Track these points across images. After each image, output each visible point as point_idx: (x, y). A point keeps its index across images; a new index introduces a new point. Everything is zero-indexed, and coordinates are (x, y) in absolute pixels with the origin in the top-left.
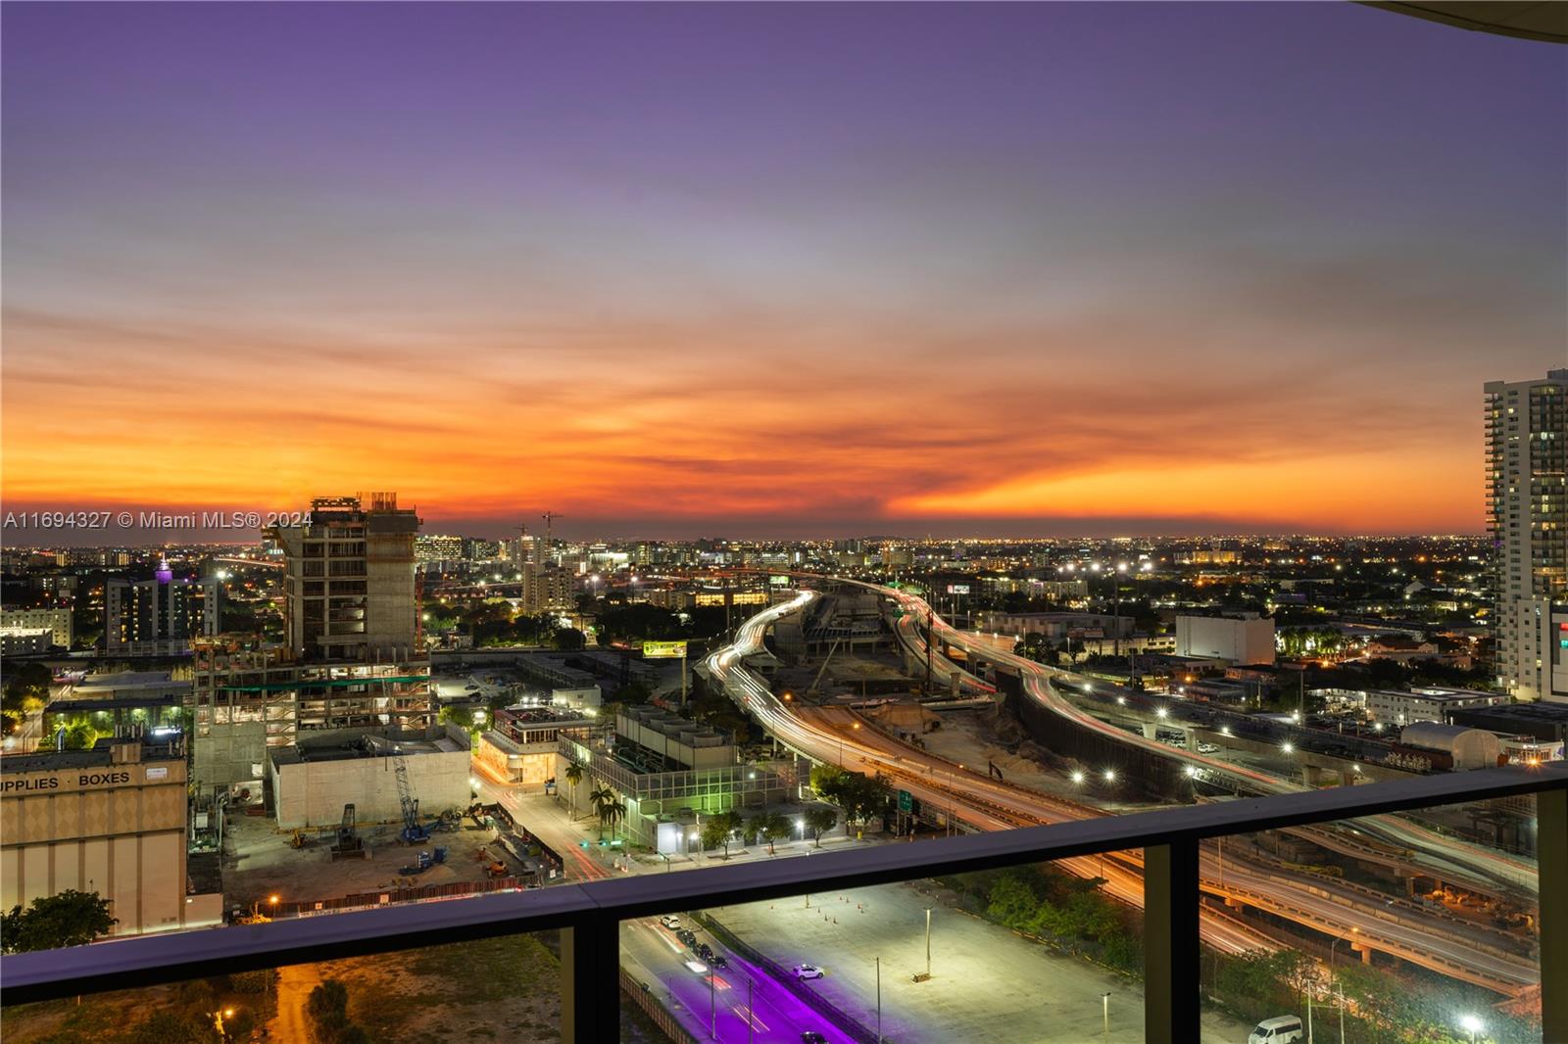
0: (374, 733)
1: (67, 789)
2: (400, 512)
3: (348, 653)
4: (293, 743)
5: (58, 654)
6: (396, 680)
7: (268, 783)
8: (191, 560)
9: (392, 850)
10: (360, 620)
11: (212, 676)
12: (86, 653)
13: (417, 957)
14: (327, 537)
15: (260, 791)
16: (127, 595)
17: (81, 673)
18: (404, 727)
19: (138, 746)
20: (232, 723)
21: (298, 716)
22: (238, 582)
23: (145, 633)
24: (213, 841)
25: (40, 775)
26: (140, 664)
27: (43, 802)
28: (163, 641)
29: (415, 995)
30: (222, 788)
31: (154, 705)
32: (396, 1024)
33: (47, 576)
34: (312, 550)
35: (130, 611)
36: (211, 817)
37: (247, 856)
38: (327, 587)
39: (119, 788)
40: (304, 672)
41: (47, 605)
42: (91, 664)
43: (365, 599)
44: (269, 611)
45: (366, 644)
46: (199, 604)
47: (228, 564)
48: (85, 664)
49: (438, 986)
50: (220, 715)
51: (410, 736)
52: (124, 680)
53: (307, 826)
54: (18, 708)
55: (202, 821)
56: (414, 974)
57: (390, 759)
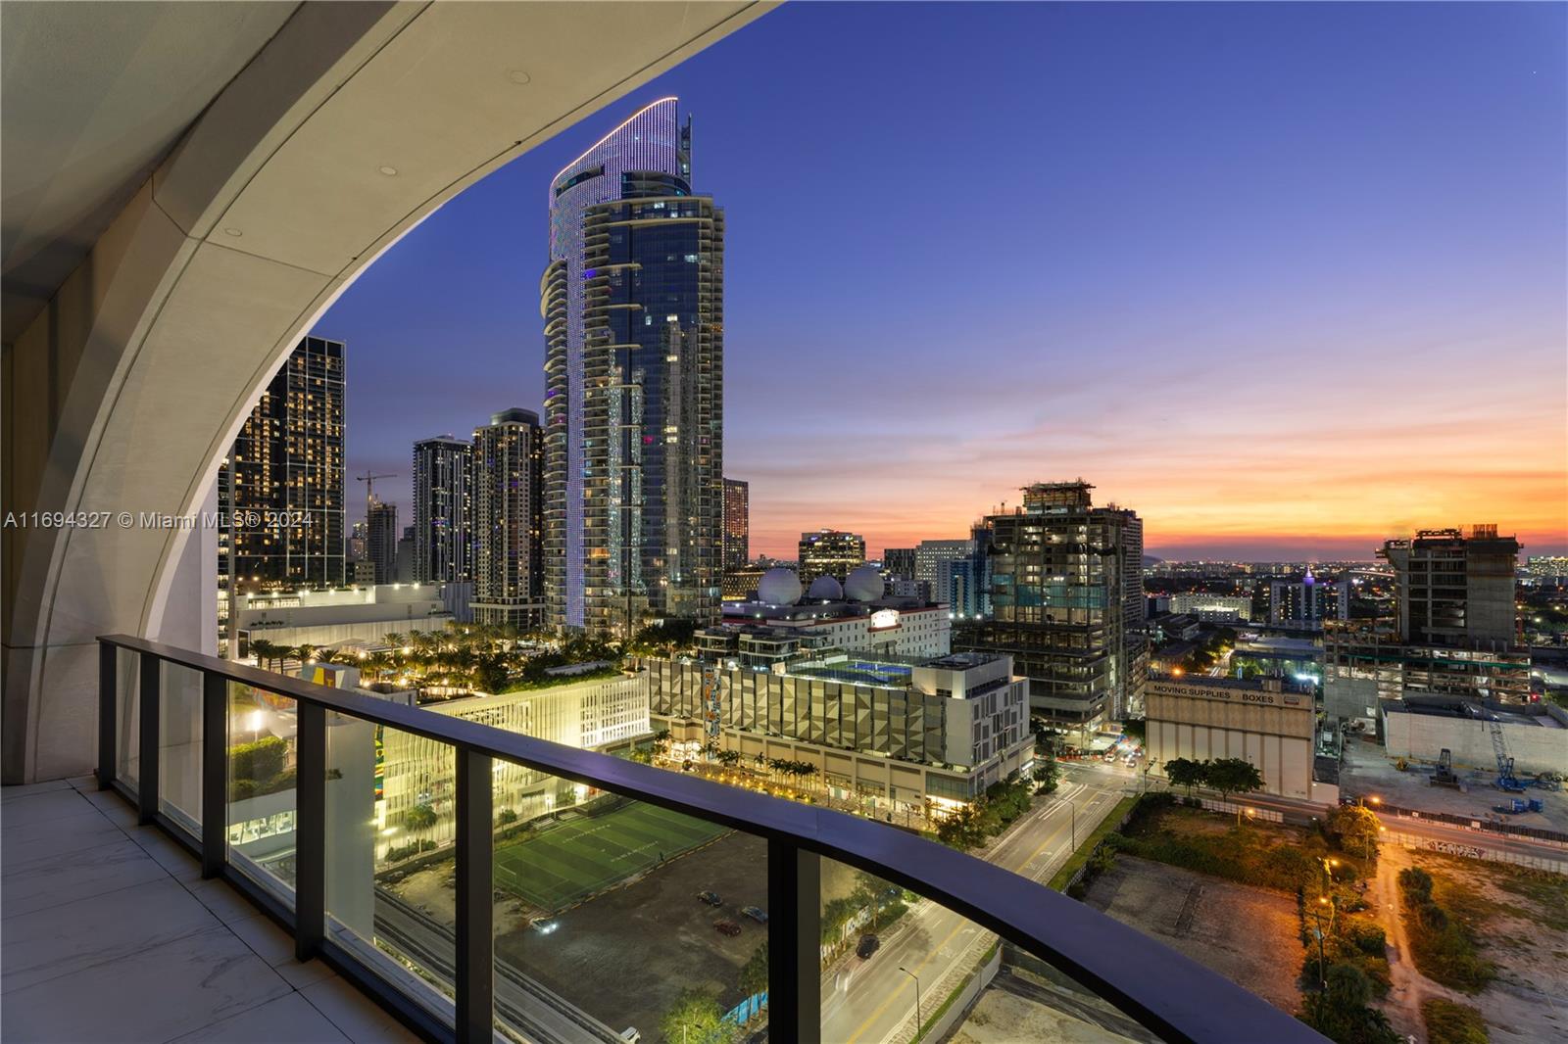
0: (1473, 702)
1: (1236, 700)
2: (1501, 539)
3: (1449, 641)
4: (1400, 698)
5: (1242, 623)
6: (1496, 665)
7: (1379, 723)
8: (1334, 571)
9: (1487, 791)
10: (1462, 618)
11: (1336, 646)
12: (1259, 624)
13: (1505, 877)
14: (1429, 557)
15: (1374, 726)
16: (1284, 592)
17: (1255, 636)
18: (1503, 701)
19: (1280, 683)
20: (1351, 678)
21: (1404, 680)
22: (1367, 587)
23: (1296, 615)
24: (1335, 751)
25: (1220, 690)
26: (1293, 634)
27: (1222, 705)
28: (1308, 621)
29: (1500, 903)
30: (1341, 719)
31: (1298, 659)
32: (1479, 919)
33: (1239, 578)
34: (1416, 566)
35: (1286, 602)
36: (1334, 735)
37: (1360, 767)
38: (1430, 593)
39: (1267, 706)
40: (1410, 650)
41: (1237, 595)
42: (1261, 631)
43: (1465, 603)
44: (1390, 607)
45: (1466, 636)
46: (1335, 599)
47: (1361, 574)
48: (1257, 630)
49: (1525, 904)
50: (1342, 672)
51: (1507, 708)
52: (1282, 643)
53: (1411, 757)
54: (1218, 651)
55: (1328, 737)
56: (1500, 888)
57: (1486, 723)
